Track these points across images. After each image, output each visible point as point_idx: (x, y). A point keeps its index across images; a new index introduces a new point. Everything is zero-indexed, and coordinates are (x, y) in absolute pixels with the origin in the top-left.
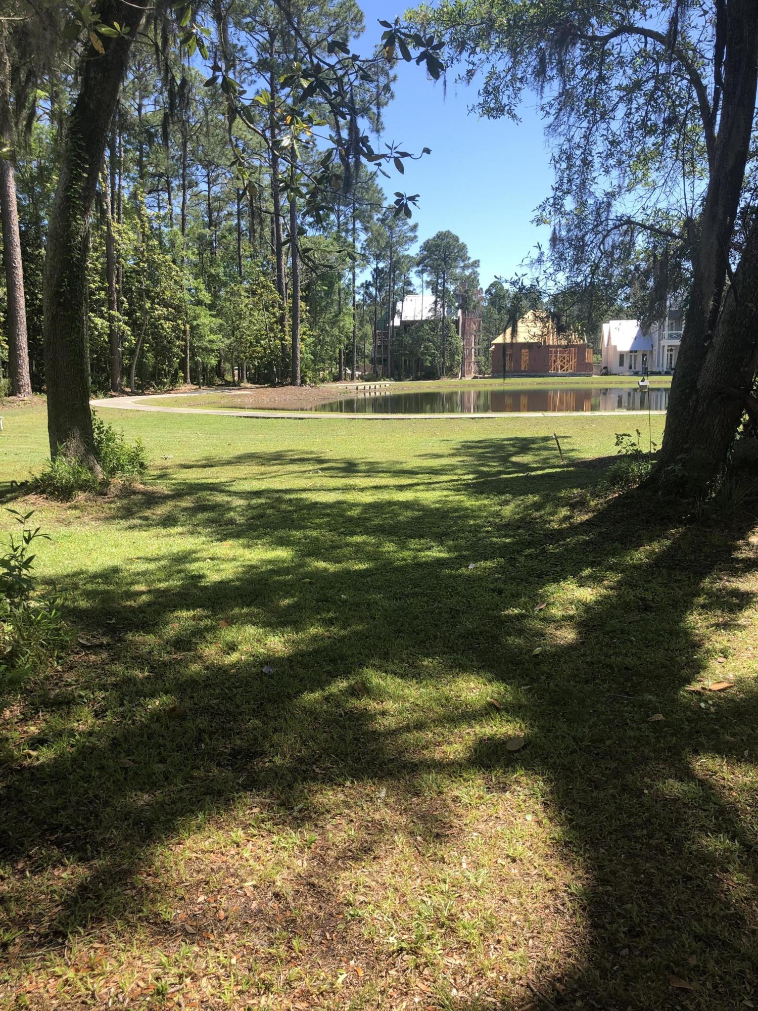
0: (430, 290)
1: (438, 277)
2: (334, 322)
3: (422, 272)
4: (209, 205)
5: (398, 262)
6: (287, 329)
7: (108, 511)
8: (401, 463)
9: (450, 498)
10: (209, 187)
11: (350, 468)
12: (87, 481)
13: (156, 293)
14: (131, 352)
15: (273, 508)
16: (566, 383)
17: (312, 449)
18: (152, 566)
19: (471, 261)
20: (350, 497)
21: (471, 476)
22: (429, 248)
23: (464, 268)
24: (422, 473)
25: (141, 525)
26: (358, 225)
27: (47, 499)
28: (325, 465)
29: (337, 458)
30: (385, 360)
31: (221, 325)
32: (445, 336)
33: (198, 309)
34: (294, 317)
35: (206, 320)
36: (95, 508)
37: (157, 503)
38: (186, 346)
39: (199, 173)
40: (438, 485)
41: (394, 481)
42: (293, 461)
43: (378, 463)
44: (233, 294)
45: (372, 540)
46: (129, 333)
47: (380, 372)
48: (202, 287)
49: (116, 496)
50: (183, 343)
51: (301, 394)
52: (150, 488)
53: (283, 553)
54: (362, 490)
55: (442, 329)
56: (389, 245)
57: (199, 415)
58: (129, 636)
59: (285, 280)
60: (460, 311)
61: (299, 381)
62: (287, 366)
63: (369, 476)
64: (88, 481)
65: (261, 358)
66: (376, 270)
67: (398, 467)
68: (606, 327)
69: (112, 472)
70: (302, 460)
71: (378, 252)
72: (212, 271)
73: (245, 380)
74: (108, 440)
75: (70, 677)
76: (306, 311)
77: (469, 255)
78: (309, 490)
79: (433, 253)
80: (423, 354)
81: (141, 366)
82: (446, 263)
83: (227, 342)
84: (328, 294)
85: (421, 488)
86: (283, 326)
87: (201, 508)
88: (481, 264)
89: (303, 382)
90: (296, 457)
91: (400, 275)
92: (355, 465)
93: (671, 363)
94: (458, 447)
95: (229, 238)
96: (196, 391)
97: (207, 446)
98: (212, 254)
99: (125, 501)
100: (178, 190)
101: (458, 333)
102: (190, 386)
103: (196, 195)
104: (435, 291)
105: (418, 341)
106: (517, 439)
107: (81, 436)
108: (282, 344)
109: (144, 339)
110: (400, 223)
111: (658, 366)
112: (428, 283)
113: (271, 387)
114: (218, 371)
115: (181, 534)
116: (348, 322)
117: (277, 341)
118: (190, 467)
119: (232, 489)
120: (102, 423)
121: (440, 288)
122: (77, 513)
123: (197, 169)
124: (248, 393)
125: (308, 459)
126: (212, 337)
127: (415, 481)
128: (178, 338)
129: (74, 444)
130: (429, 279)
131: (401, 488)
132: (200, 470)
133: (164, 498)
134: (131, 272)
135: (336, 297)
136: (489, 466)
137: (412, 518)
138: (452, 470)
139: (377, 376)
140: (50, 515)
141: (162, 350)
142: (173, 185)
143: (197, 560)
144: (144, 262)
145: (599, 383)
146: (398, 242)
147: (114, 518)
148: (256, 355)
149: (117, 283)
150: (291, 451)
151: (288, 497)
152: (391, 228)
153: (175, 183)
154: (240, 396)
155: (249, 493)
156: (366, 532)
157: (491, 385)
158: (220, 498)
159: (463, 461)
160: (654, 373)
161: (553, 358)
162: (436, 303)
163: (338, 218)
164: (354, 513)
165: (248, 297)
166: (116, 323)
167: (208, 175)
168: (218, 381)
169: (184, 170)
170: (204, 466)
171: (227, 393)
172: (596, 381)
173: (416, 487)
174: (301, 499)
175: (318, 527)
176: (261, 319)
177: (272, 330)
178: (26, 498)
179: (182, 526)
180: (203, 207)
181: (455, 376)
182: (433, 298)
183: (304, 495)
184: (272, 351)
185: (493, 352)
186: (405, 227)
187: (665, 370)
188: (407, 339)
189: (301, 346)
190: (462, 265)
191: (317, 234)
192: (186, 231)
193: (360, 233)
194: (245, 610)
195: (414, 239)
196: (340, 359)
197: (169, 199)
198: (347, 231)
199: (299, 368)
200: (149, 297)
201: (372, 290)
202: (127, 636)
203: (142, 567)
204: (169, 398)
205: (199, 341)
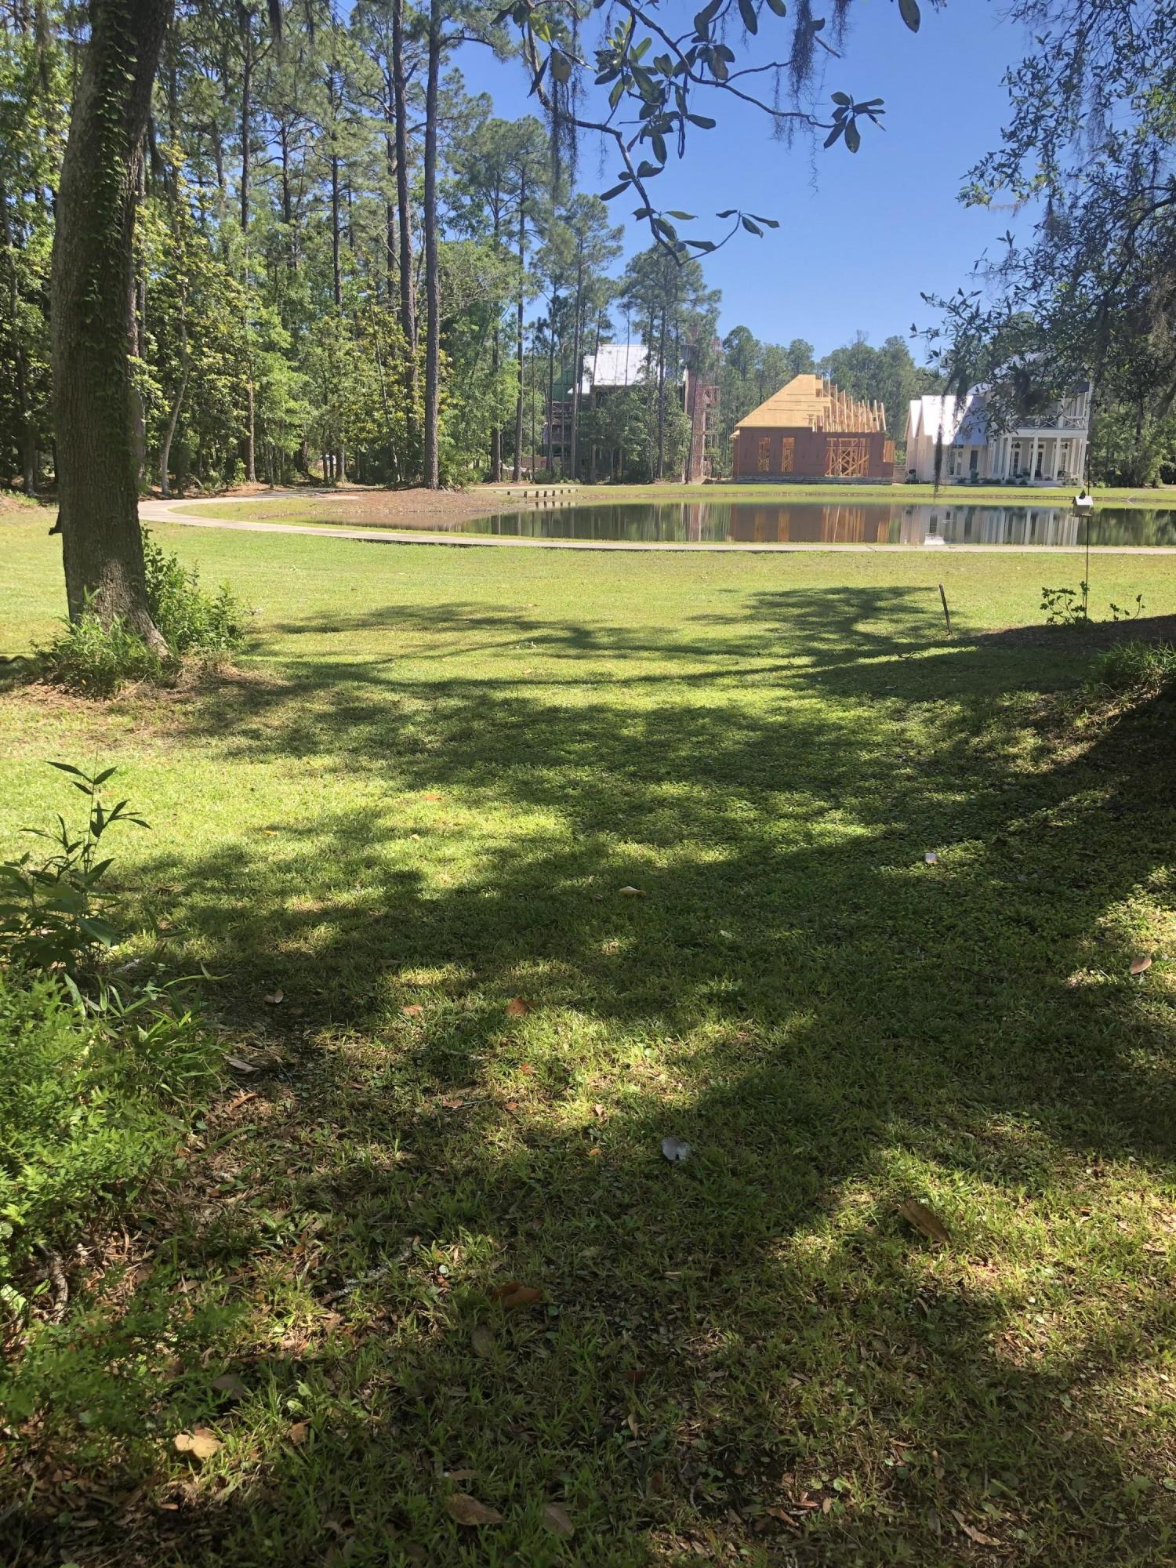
0: (639, 337)
1: (653, 317)
2: (488, 384)
3: (627, 306)
4: (285, 182)
5: (590, 288)
6: (417, 393)
7: (182, 718)
8: (670, 632)
9: (794, 704)
10: (284, 152)
11: (580, 640)
12: (139, 660)
13: (203, 327)
14: (163, 426)
15: (481, 717)
16: (853, 495)
17: (502, 602)
18: (307, 847)
19: (707, 292)
20: (612, 697)
21: (804, 660)
22: (641, 269)
23: (695, 302)
24: (717, 653)
25: (250, 749)
26: (529, 225)
27: (66, 692)
28: (536, 633)
29: (551, 619)
30: (568, 450)
31: (306, 384)
32: (662, 413)
33: (270, 358)
34: (430, 374)
35: (282, 375)
36: (159, 712)
37: (268, 703)
38: (248, 418)
39: (267, 127)
40: (757, 677)
41: (673, 667)
42: (476, 624)
43: (629, 631)
44: (325, 332)
45: (700, 792)
46: (160, 393)
47: (558, 470)
48: (277, 320)
49: (193, 688)
50: (244, 413)
51: (440, 502)
52: (249, 674)
53: (545, 821)
54: (627, 683)
55: (659, 401)
56: (578, 262)
57: (289, 535)
58: (324, 1038)
59: (414, 312)
60: (686, 373)
61: (436, 480)
62: (416, 455)
63: (624, 657)
64: (142, 662)
65: (374, 441)
66: (555, 300)
67: (665, 640)
68: (914, 406)
69: (182, 643)
70: (491, 622)
71: (558, 272)
72: (293, 294)
73: (344, 477)
74: (172, 585)
75: (227, 1167)
76: (448, 365)
77: (704, 281)
78: (532, 682)
79: (646, 276)
80: (628, 441)
81: (178, 449)
82: (668, 293)
83: (316, 413)
84: (478, 338)
85: (726, 681)
86: (411, 388)
87: (350, 715)
88: (723, 296)
89: (443, 483)
90: (478, 616)
91: (594, 310)
92: (588, 634)
93: (1016, 466)
94: (752, 603)
95: (318, 240)
96: (266, 493)
97: (317, 590)
98: (290, 265)
99: (210, 699)
100: (233, 155)
101: (682, 406)
102: (254, 485)
103: (262, 166)
104: (647, 339)
105: (620, 419)
106: (845, 590)
107: (125, 578)
108: (409, 419)
109: (183, 405)
110: (595, 225)
111: (996, 471)
112: (637, 325)
113: (389, 489)
114: (300, 461)
115: (334, 770)
116: (511, 385)
117: (400, 414)
118: (299, 630)
119: (393, 676)
120: (159, 553)
121: (656, 334)
122: (126, 720)
123: (265, 120)
124: (351, 499)
125: (501, 621)
126: (292, 404)
127: (712, 668)
128: (236, 405)
129: (111, 590)
130: (637, 319)
131: (694, 681)
132: (319, 636)
133: (281, 694)
134: (159, 292)
135: (489, 343)
136: (823, 640)
137: (747, 744)
138: (766, 647)
139: (553, 475)
140: (76, 726)
141: (212, 423)
142: (224, 146)
143: (390, 834)
144: (183, 274)
145: (903, 495)
146: (591, 255)
147: (196, 732)
148: (364, 435)
149: (138, 308)
150: (466, 604)
151: (500, 695)
152: (579, 232)
153: (228, 143)
154: (341, 503)
155: (426, 685)
156: (678, 774)
157: (735, 494)
158: (378, 696)
159: (776, 630)
160: (988, 483)
161: (832, 455)
162: (648, 358)
163: (496, 213)
164: (634, 731)
165: (350, 339)
166: (138, 377)
167: (283, 131)
168: (298, 477)
169: (244, 119)
170: (324, 630)
171: (319, 498)
172: (898, 493)
173: (719, 681)
174: (524, 702)
175: (581, 761)
176: (373, 375)
177: (391, 395)
178: (29, 689)
179: (329, 752)
180: (275, 186)
181: (676, 478)
182: (645, 351)
183: (527, 693)
184: (392, 430)
185: (736, 441)
186: (604, 232)
187: (1007, 477)
188: (602, 415)
189: (438, 421)
190: (692, 297)
191: (462, 238)
192: (249, 227)
193: (532, 238)
194: (543, 968)
195: (614, 252)
196: (494, 446)
197: (219, 170)
198: (511, 235)
199: (436, 460)
200: (191, 335)
201: (548, 332)
202: (318, 1039)
203: (289, 849)
204: (226, 504)
205: (271, 410)
